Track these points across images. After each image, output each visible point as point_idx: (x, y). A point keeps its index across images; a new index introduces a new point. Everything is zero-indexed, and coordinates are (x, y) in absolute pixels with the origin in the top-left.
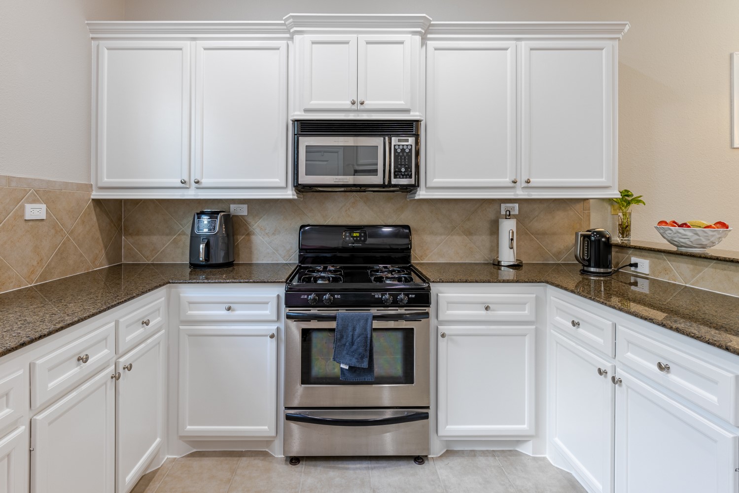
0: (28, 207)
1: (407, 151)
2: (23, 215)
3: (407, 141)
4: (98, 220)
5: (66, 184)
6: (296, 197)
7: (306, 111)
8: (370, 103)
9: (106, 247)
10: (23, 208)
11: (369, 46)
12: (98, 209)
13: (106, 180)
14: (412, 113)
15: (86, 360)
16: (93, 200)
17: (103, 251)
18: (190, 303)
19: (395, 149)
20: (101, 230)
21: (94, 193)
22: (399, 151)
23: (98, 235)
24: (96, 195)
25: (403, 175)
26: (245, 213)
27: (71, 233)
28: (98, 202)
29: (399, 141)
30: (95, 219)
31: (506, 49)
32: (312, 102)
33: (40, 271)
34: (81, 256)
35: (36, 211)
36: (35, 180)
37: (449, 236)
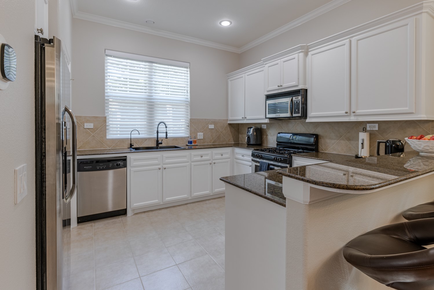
0: (210, 125)
1: (298, 102)
2: (208, 127)
3: (298, 98)
4: (230, 129)
5: (220, 119)
6: (269, 122)
7: (268, 91)
8: (285, 85)
9: (233, 137)
10: (208, 126)
11: (285, 63)
12: (230, 126)
13: (230, 118)
14: (299, 86)
15: (202, 157)
16: (228, 124)
17: (232, 138)
18: (236, 153)
19: (294, 102)
20: (231, 132)
21: (228, 122)
22: (295, 102)
23: (230, 133)
24: (229, 122)
25: (297, 113)
26: (266, 128)
27: (221, 132)
28: (230, 124)
29: (296, 98)
30: (229, 129)
31: (345, 45)
32: (269, 88)
33: (213, 141)
34: (224, 139)
35: (211, 126)
36: (211, 119)
37: (338, 141)
